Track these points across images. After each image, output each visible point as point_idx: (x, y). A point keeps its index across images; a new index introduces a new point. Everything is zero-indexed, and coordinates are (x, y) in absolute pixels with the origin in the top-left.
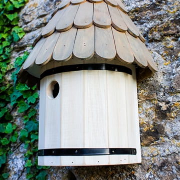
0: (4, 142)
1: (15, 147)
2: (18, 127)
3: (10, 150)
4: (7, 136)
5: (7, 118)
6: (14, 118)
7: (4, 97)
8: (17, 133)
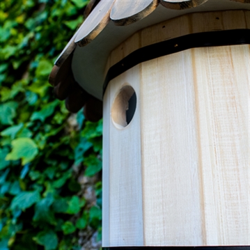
0: (67, 229)
1: (84, 237)
2: (88, 203)
3: (77, 242)
4: (72, 219)
5: (71, 188)
6: (83, 187)
7: (67, 153)
8: (88, 214)
